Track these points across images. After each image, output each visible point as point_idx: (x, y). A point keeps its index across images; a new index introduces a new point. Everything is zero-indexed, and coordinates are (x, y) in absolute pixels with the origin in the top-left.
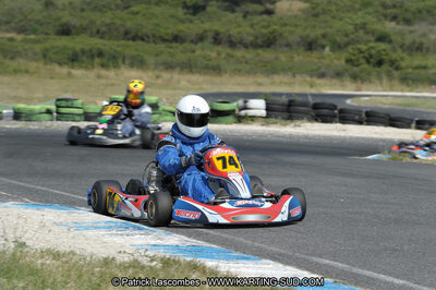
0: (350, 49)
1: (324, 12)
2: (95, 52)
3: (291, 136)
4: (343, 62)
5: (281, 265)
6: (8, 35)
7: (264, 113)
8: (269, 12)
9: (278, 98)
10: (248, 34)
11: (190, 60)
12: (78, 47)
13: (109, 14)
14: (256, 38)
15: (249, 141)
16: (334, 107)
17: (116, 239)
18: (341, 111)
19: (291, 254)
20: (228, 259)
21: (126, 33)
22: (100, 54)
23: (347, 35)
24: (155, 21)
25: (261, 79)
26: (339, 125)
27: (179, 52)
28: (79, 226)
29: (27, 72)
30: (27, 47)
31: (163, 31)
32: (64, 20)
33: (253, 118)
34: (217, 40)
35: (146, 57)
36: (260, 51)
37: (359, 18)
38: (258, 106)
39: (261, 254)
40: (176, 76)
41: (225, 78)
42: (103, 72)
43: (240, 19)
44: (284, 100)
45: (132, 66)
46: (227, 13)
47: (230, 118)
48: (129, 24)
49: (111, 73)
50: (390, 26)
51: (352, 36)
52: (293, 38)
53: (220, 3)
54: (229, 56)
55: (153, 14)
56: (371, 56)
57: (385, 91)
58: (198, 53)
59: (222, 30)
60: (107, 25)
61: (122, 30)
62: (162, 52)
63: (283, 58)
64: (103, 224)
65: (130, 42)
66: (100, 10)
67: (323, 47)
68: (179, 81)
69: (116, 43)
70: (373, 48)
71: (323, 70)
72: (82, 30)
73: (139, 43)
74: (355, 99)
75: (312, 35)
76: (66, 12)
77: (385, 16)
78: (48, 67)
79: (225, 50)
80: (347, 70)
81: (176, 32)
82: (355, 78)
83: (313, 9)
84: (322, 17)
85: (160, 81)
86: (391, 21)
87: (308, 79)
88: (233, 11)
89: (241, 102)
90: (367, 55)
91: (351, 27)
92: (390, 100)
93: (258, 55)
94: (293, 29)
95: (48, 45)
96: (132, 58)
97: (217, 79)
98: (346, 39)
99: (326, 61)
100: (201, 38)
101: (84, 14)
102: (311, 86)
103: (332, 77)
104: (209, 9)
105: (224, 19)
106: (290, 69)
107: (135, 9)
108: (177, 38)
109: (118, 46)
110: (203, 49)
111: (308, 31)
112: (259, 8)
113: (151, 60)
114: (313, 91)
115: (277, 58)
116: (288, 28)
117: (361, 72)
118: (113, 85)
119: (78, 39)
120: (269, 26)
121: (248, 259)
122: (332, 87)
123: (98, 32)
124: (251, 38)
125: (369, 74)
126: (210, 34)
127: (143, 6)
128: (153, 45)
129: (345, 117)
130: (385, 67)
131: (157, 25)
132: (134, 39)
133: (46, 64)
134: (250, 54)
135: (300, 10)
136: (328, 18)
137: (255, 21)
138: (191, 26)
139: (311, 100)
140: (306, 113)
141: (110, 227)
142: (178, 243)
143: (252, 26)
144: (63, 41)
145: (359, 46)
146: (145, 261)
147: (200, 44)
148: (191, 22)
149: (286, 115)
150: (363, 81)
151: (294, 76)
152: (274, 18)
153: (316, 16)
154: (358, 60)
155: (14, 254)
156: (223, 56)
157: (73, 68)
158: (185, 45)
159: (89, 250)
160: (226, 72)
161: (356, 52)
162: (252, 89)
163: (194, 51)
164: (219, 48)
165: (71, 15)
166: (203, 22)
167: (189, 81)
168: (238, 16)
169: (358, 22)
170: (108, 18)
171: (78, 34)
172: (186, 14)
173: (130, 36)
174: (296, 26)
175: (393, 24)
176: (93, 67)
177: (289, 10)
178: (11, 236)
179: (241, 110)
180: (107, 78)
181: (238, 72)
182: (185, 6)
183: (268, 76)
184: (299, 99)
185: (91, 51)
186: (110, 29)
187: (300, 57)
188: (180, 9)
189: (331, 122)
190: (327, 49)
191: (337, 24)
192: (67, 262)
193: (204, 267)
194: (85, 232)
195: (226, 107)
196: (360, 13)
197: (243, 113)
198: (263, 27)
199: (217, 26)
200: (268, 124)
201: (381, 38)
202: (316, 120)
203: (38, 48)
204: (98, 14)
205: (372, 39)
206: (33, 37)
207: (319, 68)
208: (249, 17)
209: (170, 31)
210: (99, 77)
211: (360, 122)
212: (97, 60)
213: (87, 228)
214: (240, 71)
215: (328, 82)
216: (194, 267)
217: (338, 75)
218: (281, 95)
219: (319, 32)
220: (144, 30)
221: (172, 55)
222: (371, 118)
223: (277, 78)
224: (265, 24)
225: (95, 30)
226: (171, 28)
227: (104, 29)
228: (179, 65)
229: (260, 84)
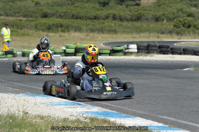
0: (175, 20)
1: (163, 4)
2: (59, 25)
3: (149, 61)
4: (172, 26)
5: (144, 120)
6: (19, 18)
7: (136, 51)
8: (138, 5)
9: (142, 44)
10: (128, 15)
11: (102, 27)
12: (51, 23)
13: (65, 7)
14: (132, 16)
15: (130, 63)
16: (168, 47)
17: (69, 109)
18: (172, 49)
19: (149, 114)
20: (120, 117)
21: (73, 16)
22: (61, 26)
23: (174, 14)
24: (86, 10)
25: (135, 35)
26: (171, 55)
27: (97, 24)
28: (52, 104)
29: (28, 35)
30: (28, 23)
31: (89, 15)
32: (44, 11)
33: (131, 53)
34: (114, 18)
35: (82, 27)
36: (134, 22)
37: (179, 6)
38: (133, 48)
39: (136, 115)
40: (96, 35)
41: (118, 35)
42: (63, 34)
43: (125, 8)
44: (146, 44)
45: (75, 31)
46: (119, 5)
47: (121, 53)
48: (74, 12)
49: (66, 34)
50: (193, 9)
51: (176, 15)
52: (149, 16)
53: (115, 1)
54: (120, 25)
55: (85, 7)
56: (185, 23)
57: (192, 39)
58: (106, 24)
59: (116, 13)
60: (64, 13)
61: (71, 15)
62: (89, 24)
63: (145, 25)
64: (63, 103)
65: (75, 20)
66: (61, 6)
67: (163, 20)
68: (97, 37)
69: (68, 20)
70: (186, 20)
71: (163, 30)
72: (53, 15)
73: (79, 20)
74: (178, 43)
75: (158, 15)
76: (45, 7)
77: (191, 5)
78: (38, 32)
79: (118, 22)
80: (174, 30)
81: (95, 15)
82: (178, 33)
83: (158, 2)
84: (162, 6)
85: (88, 37)
86: (194, 7)
87: (157, 34)
88: (122, 5)
89: (126, 46)
90: (183, 23)
91: (176, 10)
92: (194, 43)
93: (133, 24)
94: (149, 12)
95: (37, 22)
96: (76, 27)
97: (115, 36)
98: (174, 16)
99: (164, 26)
100: (107, 17)
101: (53, 8)
102: (158, 38)
103: (167, 33)
104: (110, 4)
105: (117, 8)
106: (148, 30)
107: (76, 5)
108: (96, 18)
109: (69, 22)
110: (108, 22)
111: (156, 13)
112: (134, 3)
113: (84, 28)
114: (159, 40)
115: (142, 26)
116: (147, 12)
117: (180, 31)
118: (67, 40)
119: (51, 19)
120: (138, 11)
121: (129, 117)
122: (167, 38)
123: (60, 16)
124: (130, 17)
125: (184, 32)
126: (111, 15)
127: (80, 3)
128: (85, 21)
129: (174, 51)
130: (192, 28)
131: (87, 12)
132: (76, 18)
133: (36, 31)
134: (129, 24)
135: (152, 3)
136: (165, 7)
137: (131, 9)
138: (103, 12)
139: (158, 44)
140: (156, 50)
141: (66, 104)
142: (97, 111)
143: (130, 11)
144: (44, 20)
145: (179, 19)
146: (82, 119)
147: (106, 20)
148: (102, 10)
149: (146, 51)
150: (181, 35)
151: (150, 33)
152: (140, 7)
153: (160, 5)
154: (179, 25)
155: (23, 118)
156: (117, 25)
157: (49, 32)
158: (100, 21)
159: (57, 115)
160: (119, 32)
161: (178, 22)
162: (131, 40)
163: (104, 23)
164: (116, 22)
165: (48, 8)
166: (108, 10)
167: (102, 37)
168: (124, 7)
169: (179, 8)
170: (64, 9)
171: (50, 17)
172: (100, 6)
173: (74, 17)
174: (150, 10)
175: (195, 9)
176: (58, 32)
177: (147, 4)
178: (21, 109)
179: (125, 50)
180: (64, 36)
181: (124, 32)
182: (100, 3)
183: (138, 34)
184: (152, 44)
185: (57, 24)
186: (65, 15)
187: (153, 25)
188: (97, 4)
189: (167, 54)
190: (165, 21)
191: (169, 9)
192: (46, 121)
193: (109, 121)
194: (55, 107)
195: (119, 48)
196: (179, 4)
197: (127, 51)
198: (135, 11)
199: (114, 12)
200: (138, 56)
201: (190, 15)
202: (161, 53)
203: (33, 24)
204: (60, 8)
205: (186, 16)
206: (30, 19)
207: (162, 29)
208: (129, 7)
209: (93, 14)
210: (61, 36)
211: (180, 54)
212: (60, 29)
213: (56, 105)
214: (125, 32)
215: (166, 36)
216: (105, 121)
217: (170, 32)
218: (144, 42)
219: (161, 13)
220: (81, 14)
221: (94, 25)
222: (185, 51)
223: (142, 35)
224: (136, 10)
225: (59, 15)
226: (94, 13)
227: (62, 14)
228: (97, 30)
229: (135, 38)
